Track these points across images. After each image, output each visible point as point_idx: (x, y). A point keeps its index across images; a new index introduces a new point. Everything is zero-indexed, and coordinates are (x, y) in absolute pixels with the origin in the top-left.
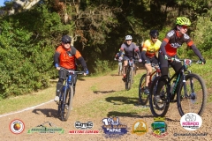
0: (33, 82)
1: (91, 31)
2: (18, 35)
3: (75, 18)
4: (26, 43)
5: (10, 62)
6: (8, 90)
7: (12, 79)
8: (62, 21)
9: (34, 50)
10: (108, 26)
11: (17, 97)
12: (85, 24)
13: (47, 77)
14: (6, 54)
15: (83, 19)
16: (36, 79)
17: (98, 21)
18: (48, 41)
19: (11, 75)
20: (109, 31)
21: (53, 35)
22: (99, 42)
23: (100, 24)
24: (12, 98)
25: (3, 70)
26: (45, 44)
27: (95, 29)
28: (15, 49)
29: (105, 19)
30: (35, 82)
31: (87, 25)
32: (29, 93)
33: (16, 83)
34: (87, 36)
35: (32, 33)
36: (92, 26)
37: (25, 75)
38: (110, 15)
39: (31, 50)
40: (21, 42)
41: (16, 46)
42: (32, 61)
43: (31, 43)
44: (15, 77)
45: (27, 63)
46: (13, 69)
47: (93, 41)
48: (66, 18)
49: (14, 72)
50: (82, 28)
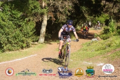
0: (21, 43)
1: (58, 14)
2: (13, 14)
3: (49, 5)
4: (18, 19)
6: (5, 48)
7: (8, 41)
9: (22, 24)
10: (69, 11)
11: (11, 52)
12: (55, 9)
13: (30, 41)
14: (5, 25)
15: (54, 6)
16: (23, 41)
17: (62, 8)
18: (31, 19)
19: (8, 38)
20: (69, 14)
21: (35, 15)
22: (63, 21)
24: (7, 52)
25: (3, 34)
27: (61, 13)
28: (11, 22)
32: (18, 49)
34: (56, 17)
35: (22, 13)
36: (59, 11)
37: (16, 39)
38: (70, 4)
39: (21, 23)
40: (15, 18)
41: (12, 20)
42: (21, 30)
43: (21, 19)
44: (10, 40)
45: (18, 31)
46: (9, 34)
47: (59, 20)
48: (43, 5)
49: (9, 36)
50: (53, 12)
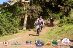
0: (12, 31)
1: (33, 13)
2: (8, 14)
3: (28, 9)
4: (10, 17)
5: (5, 24)
6: (4, 33)
7: (5, 29)
8: (23, 10)
9: (13, 20)
10: (40, 12)
11: (7, 36)
13: (18, 29)
14: (3, 21)
15: (31, 9)
16: (14, 30)
17: (36, 10)
18: (18, 17)
19: (5, 28)
20: (40, 13)
21: (20, 15)
22: (36, 17)
23: (37, 11)
24: (5, 36)
25: (2, 26)
26: (17, 18)
27: (35, 13)
29: (38, 9)
30: (13, 31)
31: (32, 11)
32: (11, 34)
33: (6, 31)
34: (32, 15)
35: (12, 14)
36: (34, 12)
37: (10, 28)
38: (40, 8)
40: (9, 17)
41: (7, 18)
42: (12, 24)
43: (12, 17)
44: (6, 29)
45: (11, 24)
46: (5, 26)
47: (34, 17)
48: (25, 9)
49: (6, 27)
50: (30, 12)
